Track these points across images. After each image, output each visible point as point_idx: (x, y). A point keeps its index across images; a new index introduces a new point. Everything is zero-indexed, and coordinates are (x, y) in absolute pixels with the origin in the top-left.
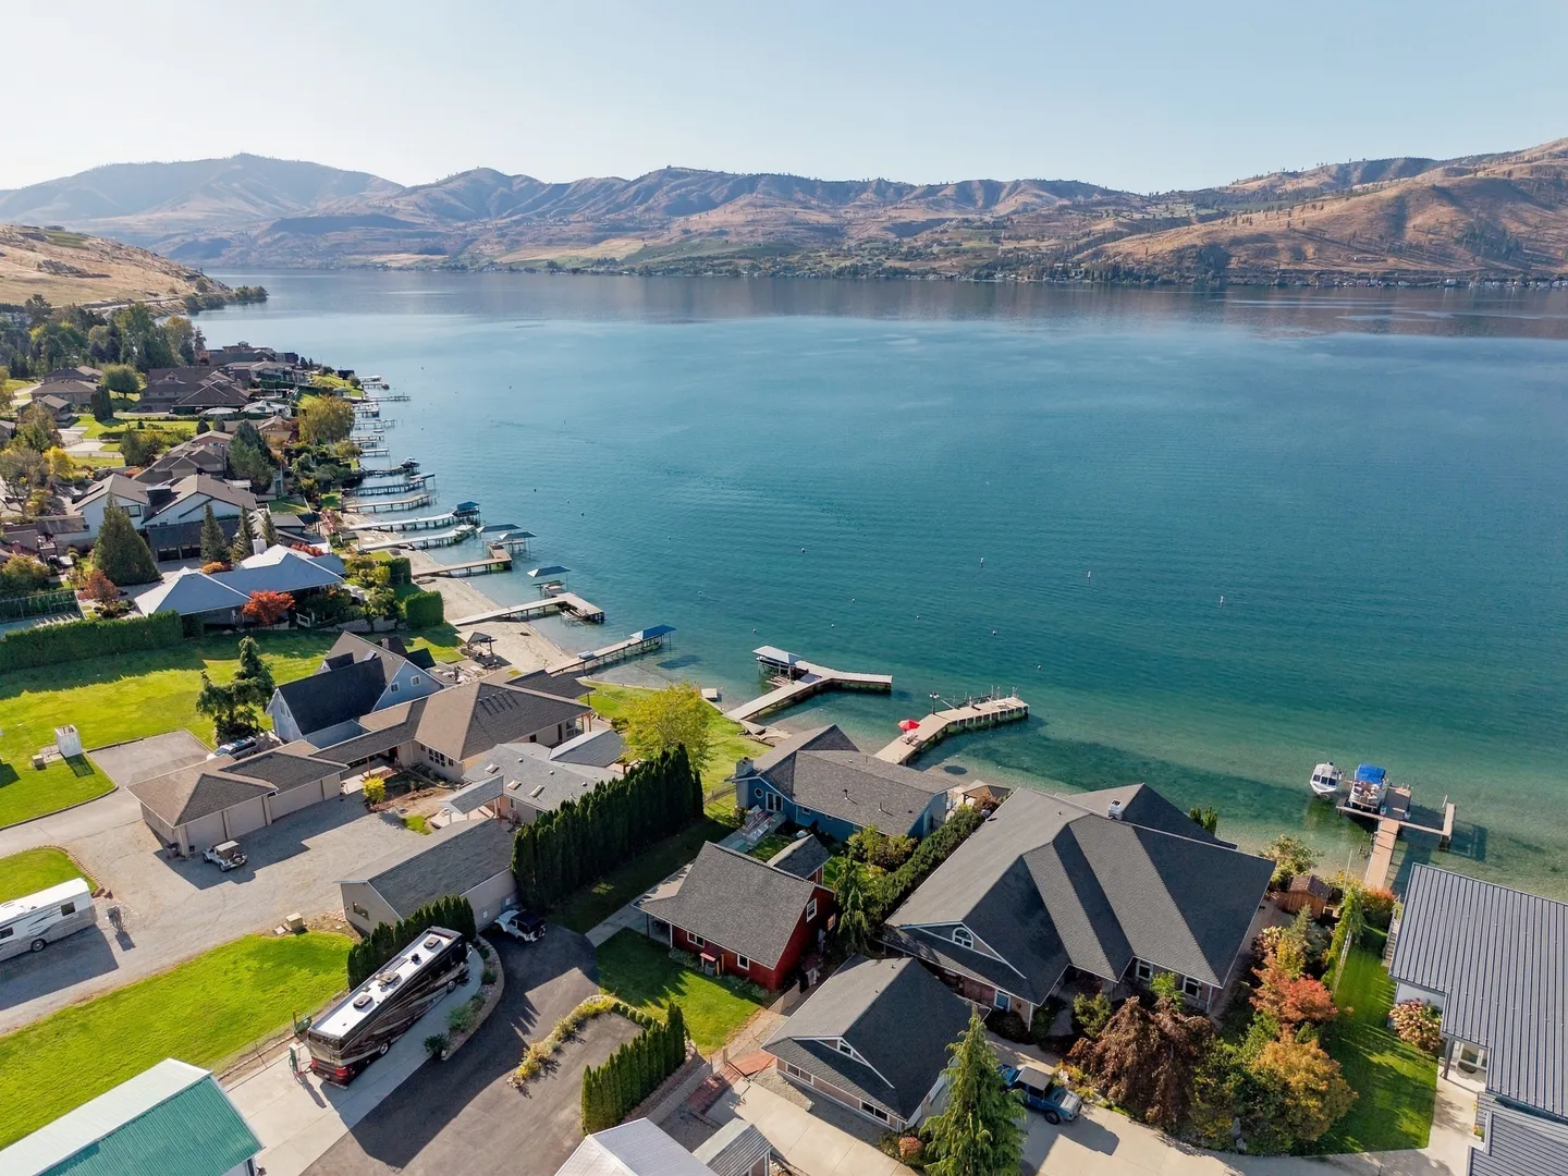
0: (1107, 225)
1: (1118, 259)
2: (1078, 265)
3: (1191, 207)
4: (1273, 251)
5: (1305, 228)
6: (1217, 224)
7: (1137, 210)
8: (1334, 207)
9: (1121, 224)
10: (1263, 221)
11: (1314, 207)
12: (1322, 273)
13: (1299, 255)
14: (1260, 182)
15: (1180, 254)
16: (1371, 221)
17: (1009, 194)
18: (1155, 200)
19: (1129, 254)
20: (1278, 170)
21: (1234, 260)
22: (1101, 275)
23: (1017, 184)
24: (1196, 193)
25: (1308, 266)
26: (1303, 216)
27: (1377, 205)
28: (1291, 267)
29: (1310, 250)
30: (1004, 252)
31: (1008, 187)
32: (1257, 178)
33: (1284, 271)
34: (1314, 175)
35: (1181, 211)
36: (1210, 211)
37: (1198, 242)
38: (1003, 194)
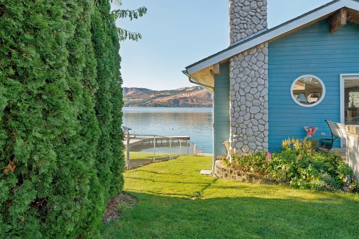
0: (153, 96)
1: (156, 102)
2: (148, 103)
3: (169, 93)
4: (188, 101)
5: (193, 96)
6: (176, 96)
7: (159, 94)
8: (197, 92)
9: (156, 96)
10: (184, 95)
11: (194, 93)
12: (198, 105)
13: (192, 101)
14: (182, 89)
15: (169, 101)
16: (205, 95)
17: (131, 90)
18: (162, 92)
19: (159, 101)
20: (185, 87)
21: (180, 102)
22: (153, 105)
23: (132, 88)
24: (170, 91)
25: (195, 104)
26: (192, 94)
27: (205, 92)
28: (192, 104)
29: (195, 100)
30: (131, 101)
31: (130, 89)
32: (181, 88)
33: (190, 104)
34: (192, 88)
35: (168, 94)
36: (173, 94)
37: (173, 99)
38: (129, 90)
